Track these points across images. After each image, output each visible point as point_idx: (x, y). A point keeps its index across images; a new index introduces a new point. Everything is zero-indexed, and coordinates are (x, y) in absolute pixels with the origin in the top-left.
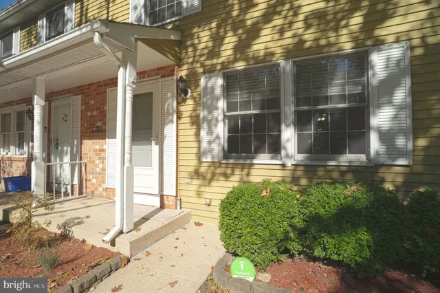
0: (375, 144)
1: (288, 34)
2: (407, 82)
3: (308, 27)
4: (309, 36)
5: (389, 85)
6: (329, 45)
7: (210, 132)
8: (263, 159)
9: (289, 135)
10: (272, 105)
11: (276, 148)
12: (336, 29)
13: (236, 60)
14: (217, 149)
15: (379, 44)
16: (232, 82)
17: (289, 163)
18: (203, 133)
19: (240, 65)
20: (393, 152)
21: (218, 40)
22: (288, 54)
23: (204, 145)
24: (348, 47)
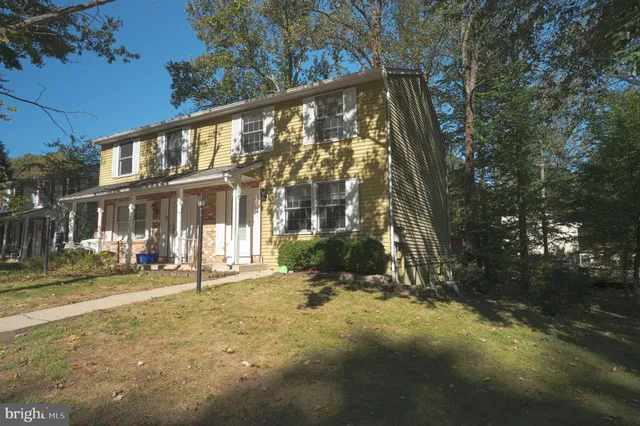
0: (347, 222)
1: (314, 169)
2: (357, 195)
3: (322, 166)
4: (323, 171)
5: (351, 196)
6: (331, 176)
7: (278, 218)
8: (304, 232)
9: (315, 220)
10: (307, 204)
11: (309, 226)
12: (333, 169)
13: (290, 180)
14: (282, 227)
15: (349, 177)
16: (289, 191)
17: (315, 232)
18: (275, 218)
19: (293, 183)
20: (353, 225)
21: (282, 167)
22: (315, 178)
23: (275, 225)
24: (337, 178)
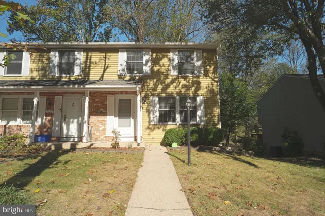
0: (198, 119)
1: (177, 89)
2: (203, 105)
3: (182, 88)
4: (183, 90)
5: (200, 105)
6: (187, 94)
7: (154, 114)
8: (170, 123)
9: (178, 116)
10: (173, 107)
11: (174, 120)
12: (189, 90)
13: (162, 93)
14: (156, 119)
15: (198, 96)
16: (161, 100)
17: (178, 124)
18: (151, 115)
19: (164, 95)
20: (201, 121)
21: (156, 86)
22: (177, 94)
23: (152, 118)
24: (192, 95)
